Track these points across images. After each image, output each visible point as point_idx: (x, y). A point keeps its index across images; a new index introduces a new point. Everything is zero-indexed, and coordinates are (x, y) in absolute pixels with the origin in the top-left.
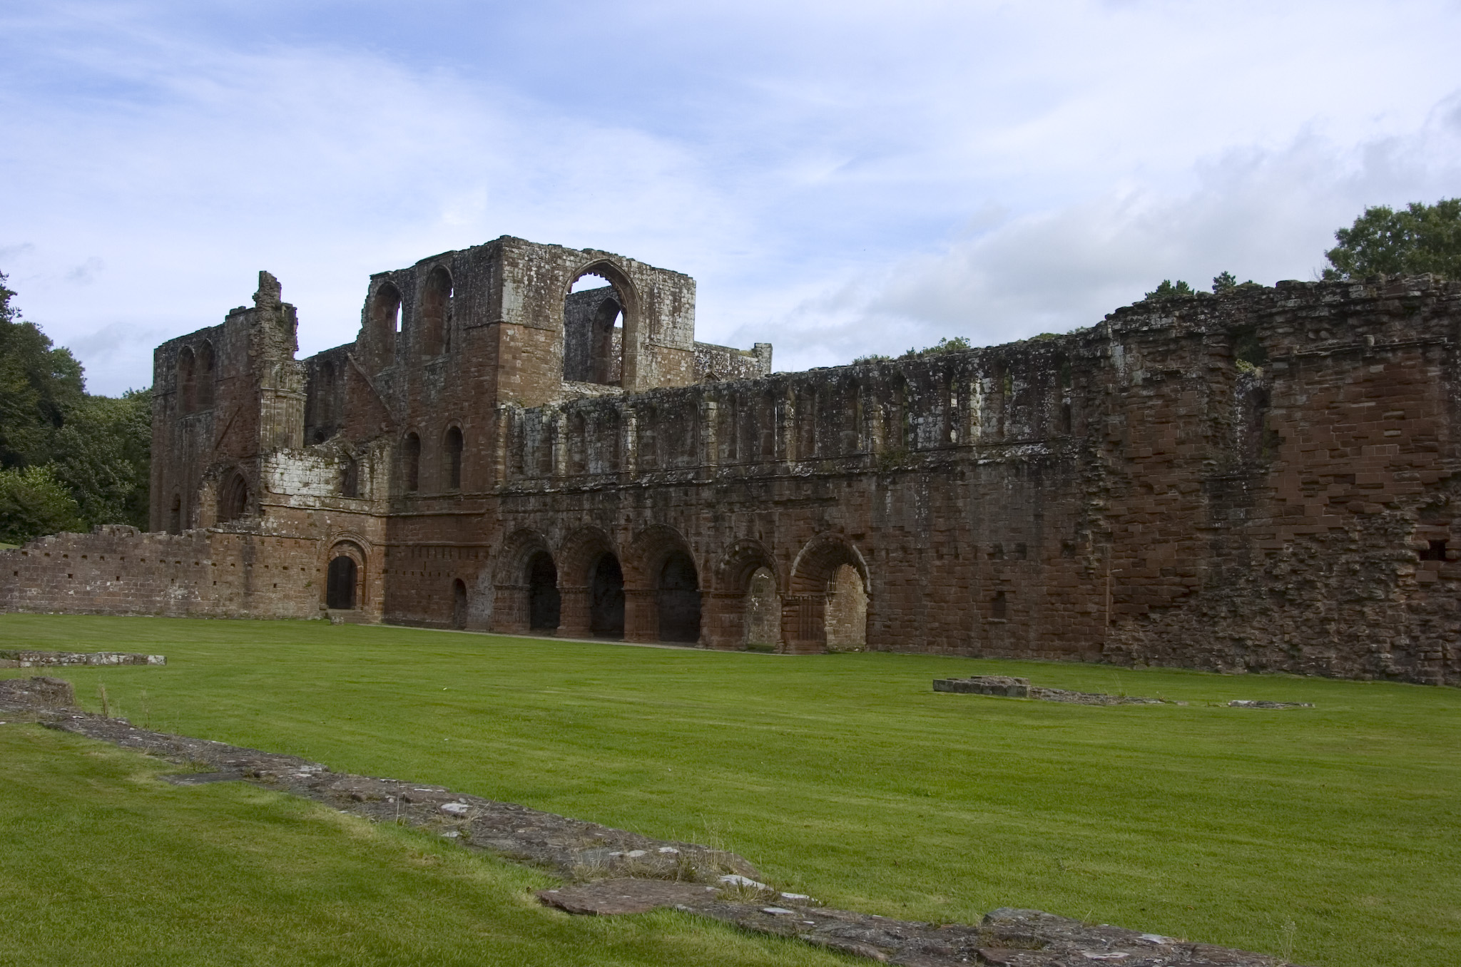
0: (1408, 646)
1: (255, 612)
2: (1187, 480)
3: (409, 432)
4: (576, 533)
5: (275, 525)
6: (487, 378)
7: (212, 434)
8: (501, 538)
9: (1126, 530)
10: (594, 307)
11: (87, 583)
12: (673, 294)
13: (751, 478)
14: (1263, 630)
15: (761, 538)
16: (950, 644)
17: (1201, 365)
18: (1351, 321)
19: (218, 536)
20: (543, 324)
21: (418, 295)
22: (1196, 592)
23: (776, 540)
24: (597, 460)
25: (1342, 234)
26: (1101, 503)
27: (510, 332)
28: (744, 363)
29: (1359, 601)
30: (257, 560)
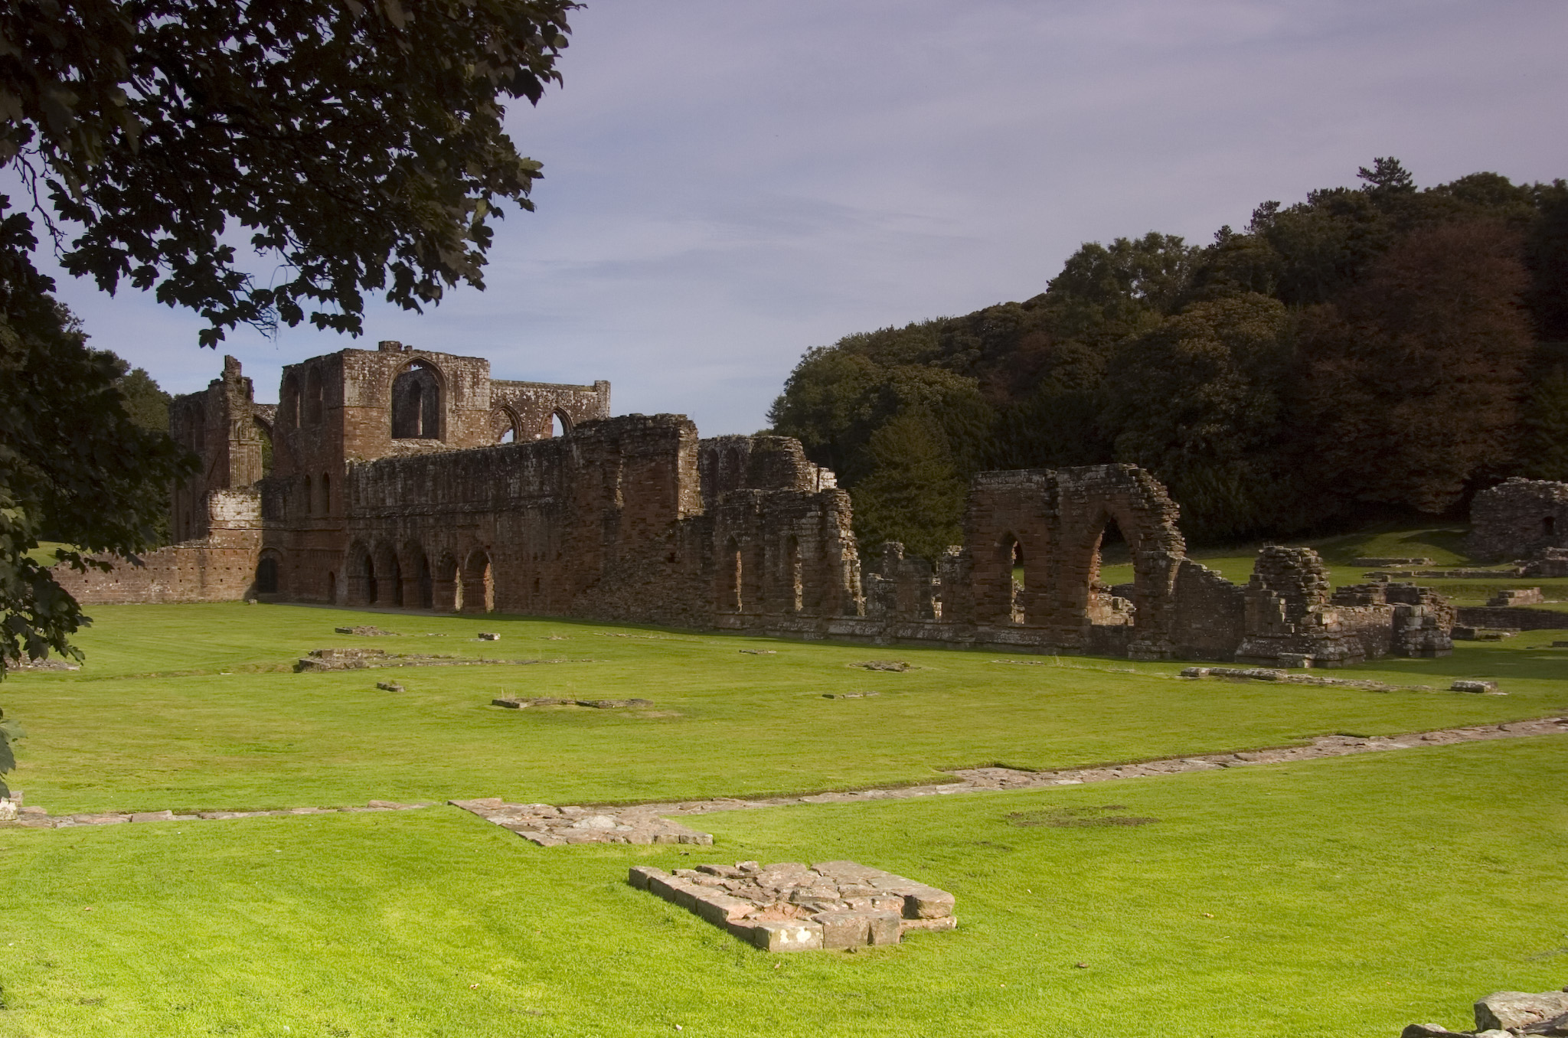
1: (209, 598)
3: (305, 475)
4: (380, 543)
5: (219, 541)
6: (340, 441)
8: (349, 544)
9: (578, 545)
11: (97, 585)
12: (473, 373)
13: (448, 512)
15: (452, 547)
19: (181, 551)
20: (375, 404)
21: (306, 384)
22: (600, 579)
23: (458, 549)
26: (570, 530)
27: (351, 412)
28: (587, 397)
30: (208, 564)
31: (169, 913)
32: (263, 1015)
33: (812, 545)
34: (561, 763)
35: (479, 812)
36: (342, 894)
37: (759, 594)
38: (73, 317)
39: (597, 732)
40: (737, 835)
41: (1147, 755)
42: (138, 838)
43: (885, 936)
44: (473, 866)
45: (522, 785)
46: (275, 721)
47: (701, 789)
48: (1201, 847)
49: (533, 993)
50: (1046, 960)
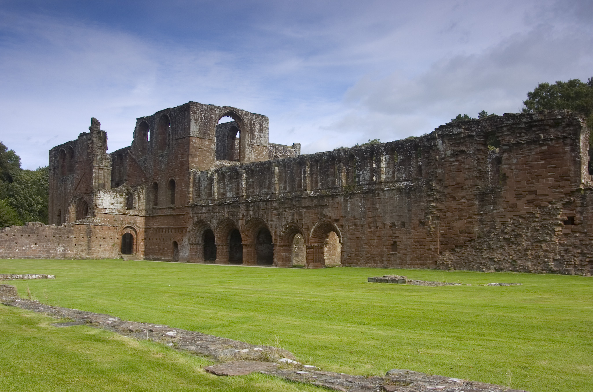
0: (560, 259)
1: (92, 256)
2: (470, 195)
3: (153, 182)
4: (222, 221)
5: (100, 221)
6: (185, 159)
7: (73, 184)
8: (191, 223)
9: (445, 215)
10: (228, 130)
11: (23, 246)
12: (260, 124)
13: (293, 197)
14: (501, 254)
15: (297, 222)
16: (375, 263)
17: (474, 148)
18: (534, 129)
19: (76, 226)
20: (207, 137)
21: (156, 126)
22: (474, 240)
23: (303, 223)
24: (230, 192)
25: (530, 94)
26: (435, 205)
27: (194, 140)
28: (289, 151)
29: (540, 242)
30: (92, 235)
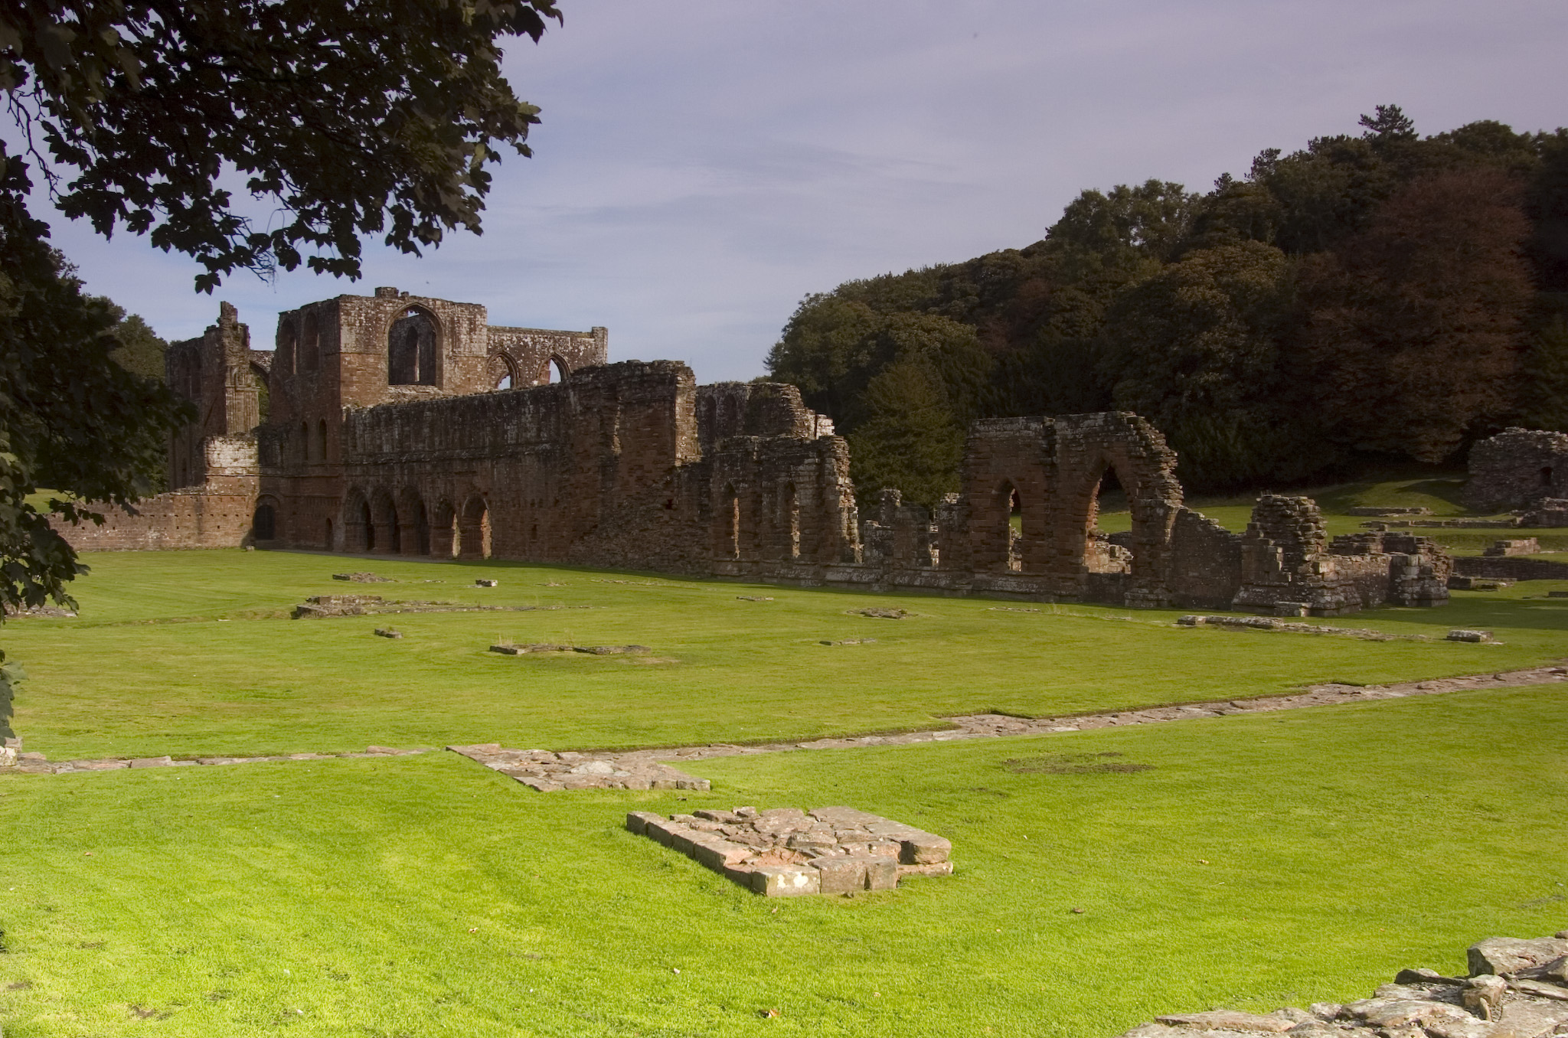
1: (206, 545)
3: (302, 421)
4: (378, 490)
5: (216, 488)
6: (336, 389)
8: (346, 491)
9: (575, 492)
11: (94, 532)
12: (469, 319)
13: (445, 458)
15: (450, 494)
19: (178, 497)
20: (372, 350)
21: (303, 330)
22: (597, 525)
23: (455, 495)
26: (567, 477)
27: (347, 359)
28: (584, 343)
30: (205, 511)
31: (169, 858)
32: (264, 959)
33: (810, 492)
34: (559, 709)
35: (477, 758)
36: (340, 839)
37: (756, 541)
38: (68, 263)
39: (595, 678)
40: (735, 781)
41: (1142, 702)
42: (138, 783)
43: (881, 882)
44: (472, 811)
45: (520, 731)
46: (273, 667)
47: (699, 735)
48: (1196, 794)
49: (531, 937)
50: (1042, 905)
